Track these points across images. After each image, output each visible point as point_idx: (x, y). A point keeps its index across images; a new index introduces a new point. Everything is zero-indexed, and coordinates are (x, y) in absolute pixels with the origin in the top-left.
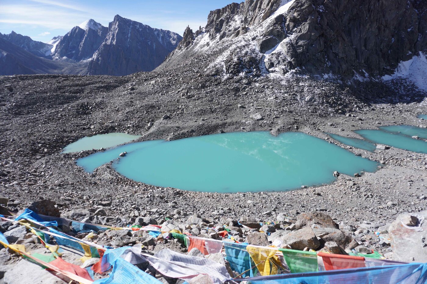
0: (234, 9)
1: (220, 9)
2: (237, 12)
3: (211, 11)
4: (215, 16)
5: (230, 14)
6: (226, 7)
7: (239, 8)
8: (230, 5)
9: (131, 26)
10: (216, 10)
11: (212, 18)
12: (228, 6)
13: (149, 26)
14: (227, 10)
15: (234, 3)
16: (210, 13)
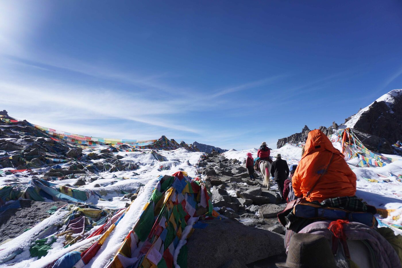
0: (297, 138)
1: (286, 138)
2: (300, 139)
3: (279, 140)
4: (282, 143)
5: (295, 141)
6: (291, 136)
7: (301, 137)
8: (294, 135)
9: (206, 150)
10: (283, 139)
11: (280, 144)
12: (292, 135)
13: (220, 148)
14: (292, 139)
15: (297, 134)
16: (279, 141)
